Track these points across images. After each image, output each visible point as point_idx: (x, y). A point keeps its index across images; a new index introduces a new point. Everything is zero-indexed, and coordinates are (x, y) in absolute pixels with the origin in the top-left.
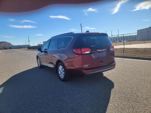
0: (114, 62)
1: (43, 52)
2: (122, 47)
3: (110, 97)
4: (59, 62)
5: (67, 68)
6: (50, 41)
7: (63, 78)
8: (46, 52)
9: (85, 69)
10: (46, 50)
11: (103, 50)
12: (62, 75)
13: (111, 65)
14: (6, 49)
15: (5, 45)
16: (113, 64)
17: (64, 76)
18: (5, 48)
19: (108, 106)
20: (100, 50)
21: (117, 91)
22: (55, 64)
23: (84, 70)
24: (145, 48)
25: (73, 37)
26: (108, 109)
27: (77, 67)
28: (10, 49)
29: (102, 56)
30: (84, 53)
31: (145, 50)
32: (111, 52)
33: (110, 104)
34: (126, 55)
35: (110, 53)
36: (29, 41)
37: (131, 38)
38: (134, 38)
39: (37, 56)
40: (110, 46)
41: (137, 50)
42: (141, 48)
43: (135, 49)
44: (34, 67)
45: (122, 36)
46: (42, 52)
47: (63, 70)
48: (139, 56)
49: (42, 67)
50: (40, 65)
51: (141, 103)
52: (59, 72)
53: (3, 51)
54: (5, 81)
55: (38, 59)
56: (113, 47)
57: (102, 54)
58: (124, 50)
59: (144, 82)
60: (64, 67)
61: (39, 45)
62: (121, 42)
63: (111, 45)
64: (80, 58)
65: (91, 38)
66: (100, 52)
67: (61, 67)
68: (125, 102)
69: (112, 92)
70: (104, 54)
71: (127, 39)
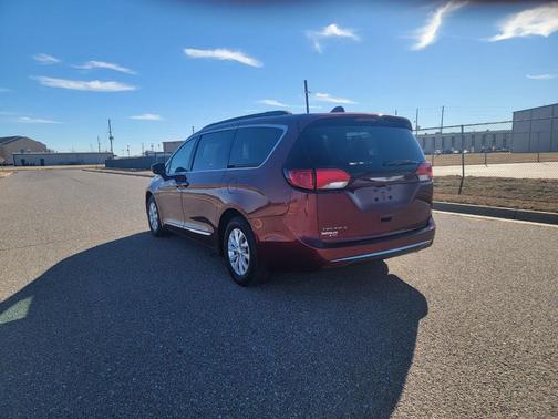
0: (428, 222)
1: (172, 177)
2: (456, 170)
3: (414, 345)
4: (231, 218)
5: (262, 239)
6: (199, 139)
7: (243, 273)
8: (180, 179)
9: (325, 243)
10: (183, 173)
11: (394, 178)
12: (242, 263)
13: (417, 233)
14: (28, 165)
15: (22, 151)
16: (425, 230)
17: (246, 268)
18: (23, 161)
19: (410, 376)
20: (384, 179)
21: (440, 326)
22: (216, 224)
23: (324, 248)
24: (543, 177)
25: (285, 128)
26: (406, 386)
27: (298, 235)
28: (43, 165)
29: (387, 200)
30: (326, 187)
31: (542, 188)
32: (422, 187)
33: (414, 370)
34: (470, 200)
35: (417, 190)
36: (111, 138)
37: (489, 139)
38: (499, 140)
39: (149, 195)
40: (419, 165)
41: (509, 185)
42: (526, 180)
43: (506, 180)
44: (136, 232)
45: (459, 130)
46: (166, 178)
47: (246, 244)
48: (517, 207)
49: (164, 233)
50: (159, 224)
51: (528, 371)
52: (231, 253)
53: (15, 172)
54: (36, 277)
55: (152, 205)
56: (429, 170)
57: (388, 194)
58: (462, 183)
59: (536, 299)
60: (250, 235)
61: (147, 153)
62: (450, 152)
63: (422, 162)
64: (309, 203)
65: (348, 135)
66: (382, 185)
67: (236, 236)
68: (469, 364)
69: (420, 330)
70: (396, 194)
71: (473, 145)
